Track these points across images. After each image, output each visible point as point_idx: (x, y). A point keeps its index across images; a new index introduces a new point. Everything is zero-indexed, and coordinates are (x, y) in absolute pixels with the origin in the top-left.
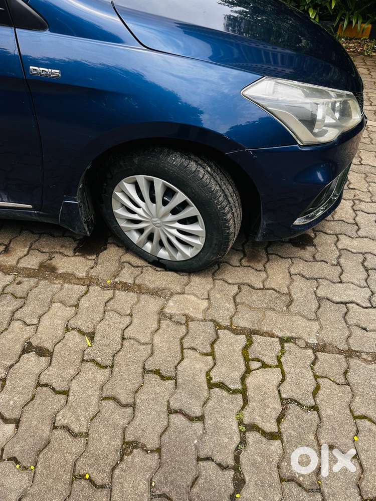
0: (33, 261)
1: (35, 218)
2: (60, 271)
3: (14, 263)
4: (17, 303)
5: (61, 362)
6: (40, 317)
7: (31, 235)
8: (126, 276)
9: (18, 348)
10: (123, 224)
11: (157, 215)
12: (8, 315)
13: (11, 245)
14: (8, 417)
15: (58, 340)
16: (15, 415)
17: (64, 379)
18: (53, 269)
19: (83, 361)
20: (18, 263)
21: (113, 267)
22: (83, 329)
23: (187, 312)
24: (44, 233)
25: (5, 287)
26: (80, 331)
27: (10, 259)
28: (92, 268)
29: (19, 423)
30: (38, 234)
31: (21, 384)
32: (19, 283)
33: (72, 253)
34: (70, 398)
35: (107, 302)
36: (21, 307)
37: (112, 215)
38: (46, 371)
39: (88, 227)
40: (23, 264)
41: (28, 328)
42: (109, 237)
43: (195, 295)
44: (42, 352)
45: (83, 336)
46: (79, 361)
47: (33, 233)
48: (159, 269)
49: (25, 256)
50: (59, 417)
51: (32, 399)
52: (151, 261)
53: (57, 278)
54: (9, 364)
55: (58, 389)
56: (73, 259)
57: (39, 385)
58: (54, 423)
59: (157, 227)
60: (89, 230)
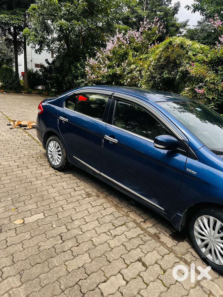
0: (153, 231)
1: (163, 214)
2: (161, 240)
3: (146, 228)
4: (142, 242)
5: (150, 273)
6: (148, 252)
7: (155, 221)
8: (188, 257)
9: (137, 258)
10: (196, 234)
11: (213, 236)
12: (137, 245)
13: (147, 221)
14: (125, 278)
15: (151, 264)
16: (128, 279)
17: (148, 280)
18: (159, 238)
19: (158, 278)
20: (147, 228)
21: (184, 250)
22: (162, 266)
23: (211, 290)
24: (161, 223)
25: (140, 234)
26: (160, 266)
27: (145, 225)
28: (174, 246)
29: (128, 283)
30: (158, 222)
31: (133, 270)
32: (145, 236)
33: (168, 236)
34: (148, 288)
35: (176, 263)
36: (142, 245)
37: (193, 228)
38: (143, 272)
39: (181, 228)
40: (149, 230)
41: (142, 253)
42: (186, 238)
43: (219, 286)
44: (144, 265)
45: (161, 269)
46: (156, 277)
47: (156, 220)
48: (205, 264)
49: (150, 227)
50: (142, 291)
51: (135, 278)
52: (202, 257)
53: (159, 242)
54: (132, 261)
55: (145, 281)
56: (168, 238)
57: (139, 275)
58: (139, 292)
59: (211, 242)
60: (181, 229)
